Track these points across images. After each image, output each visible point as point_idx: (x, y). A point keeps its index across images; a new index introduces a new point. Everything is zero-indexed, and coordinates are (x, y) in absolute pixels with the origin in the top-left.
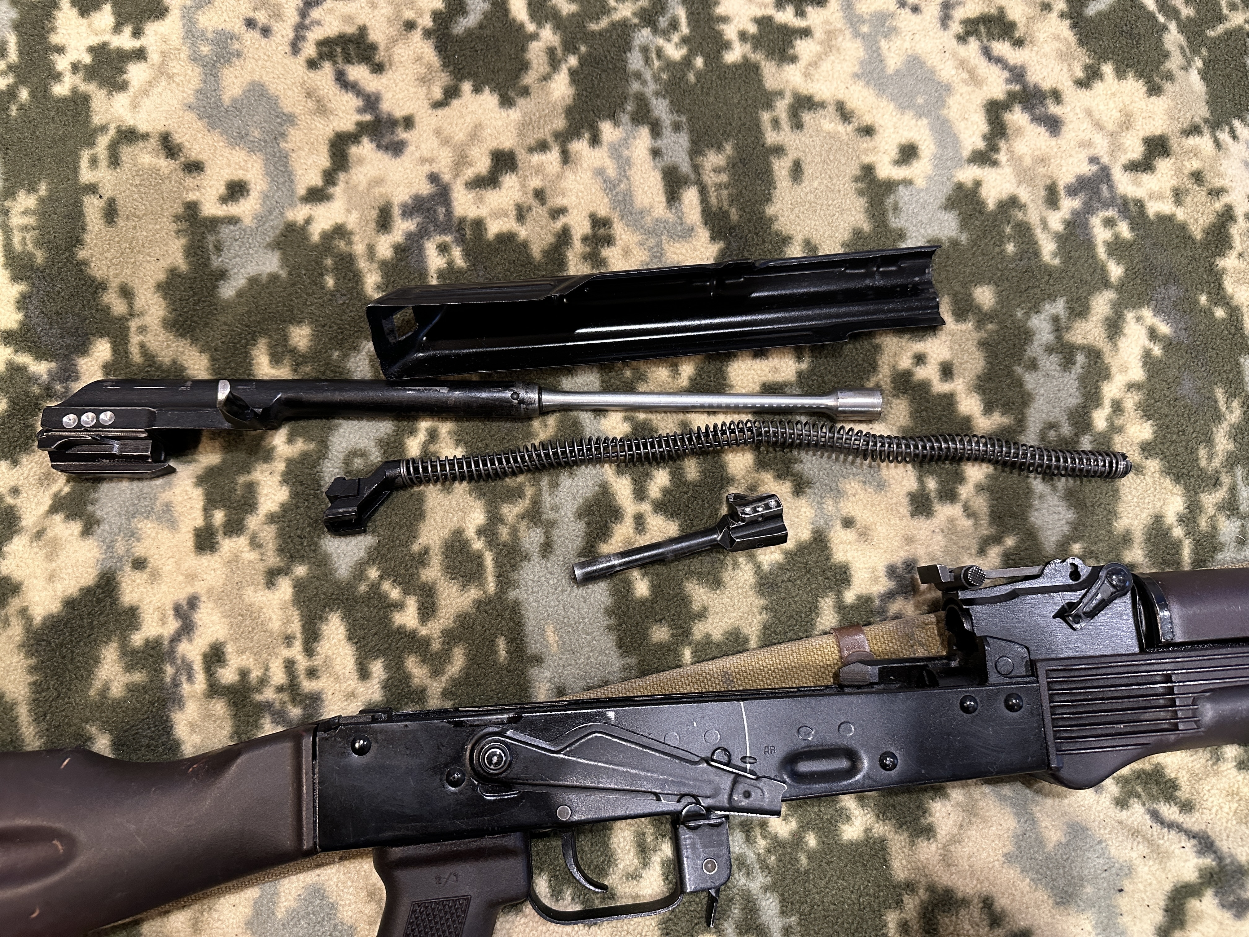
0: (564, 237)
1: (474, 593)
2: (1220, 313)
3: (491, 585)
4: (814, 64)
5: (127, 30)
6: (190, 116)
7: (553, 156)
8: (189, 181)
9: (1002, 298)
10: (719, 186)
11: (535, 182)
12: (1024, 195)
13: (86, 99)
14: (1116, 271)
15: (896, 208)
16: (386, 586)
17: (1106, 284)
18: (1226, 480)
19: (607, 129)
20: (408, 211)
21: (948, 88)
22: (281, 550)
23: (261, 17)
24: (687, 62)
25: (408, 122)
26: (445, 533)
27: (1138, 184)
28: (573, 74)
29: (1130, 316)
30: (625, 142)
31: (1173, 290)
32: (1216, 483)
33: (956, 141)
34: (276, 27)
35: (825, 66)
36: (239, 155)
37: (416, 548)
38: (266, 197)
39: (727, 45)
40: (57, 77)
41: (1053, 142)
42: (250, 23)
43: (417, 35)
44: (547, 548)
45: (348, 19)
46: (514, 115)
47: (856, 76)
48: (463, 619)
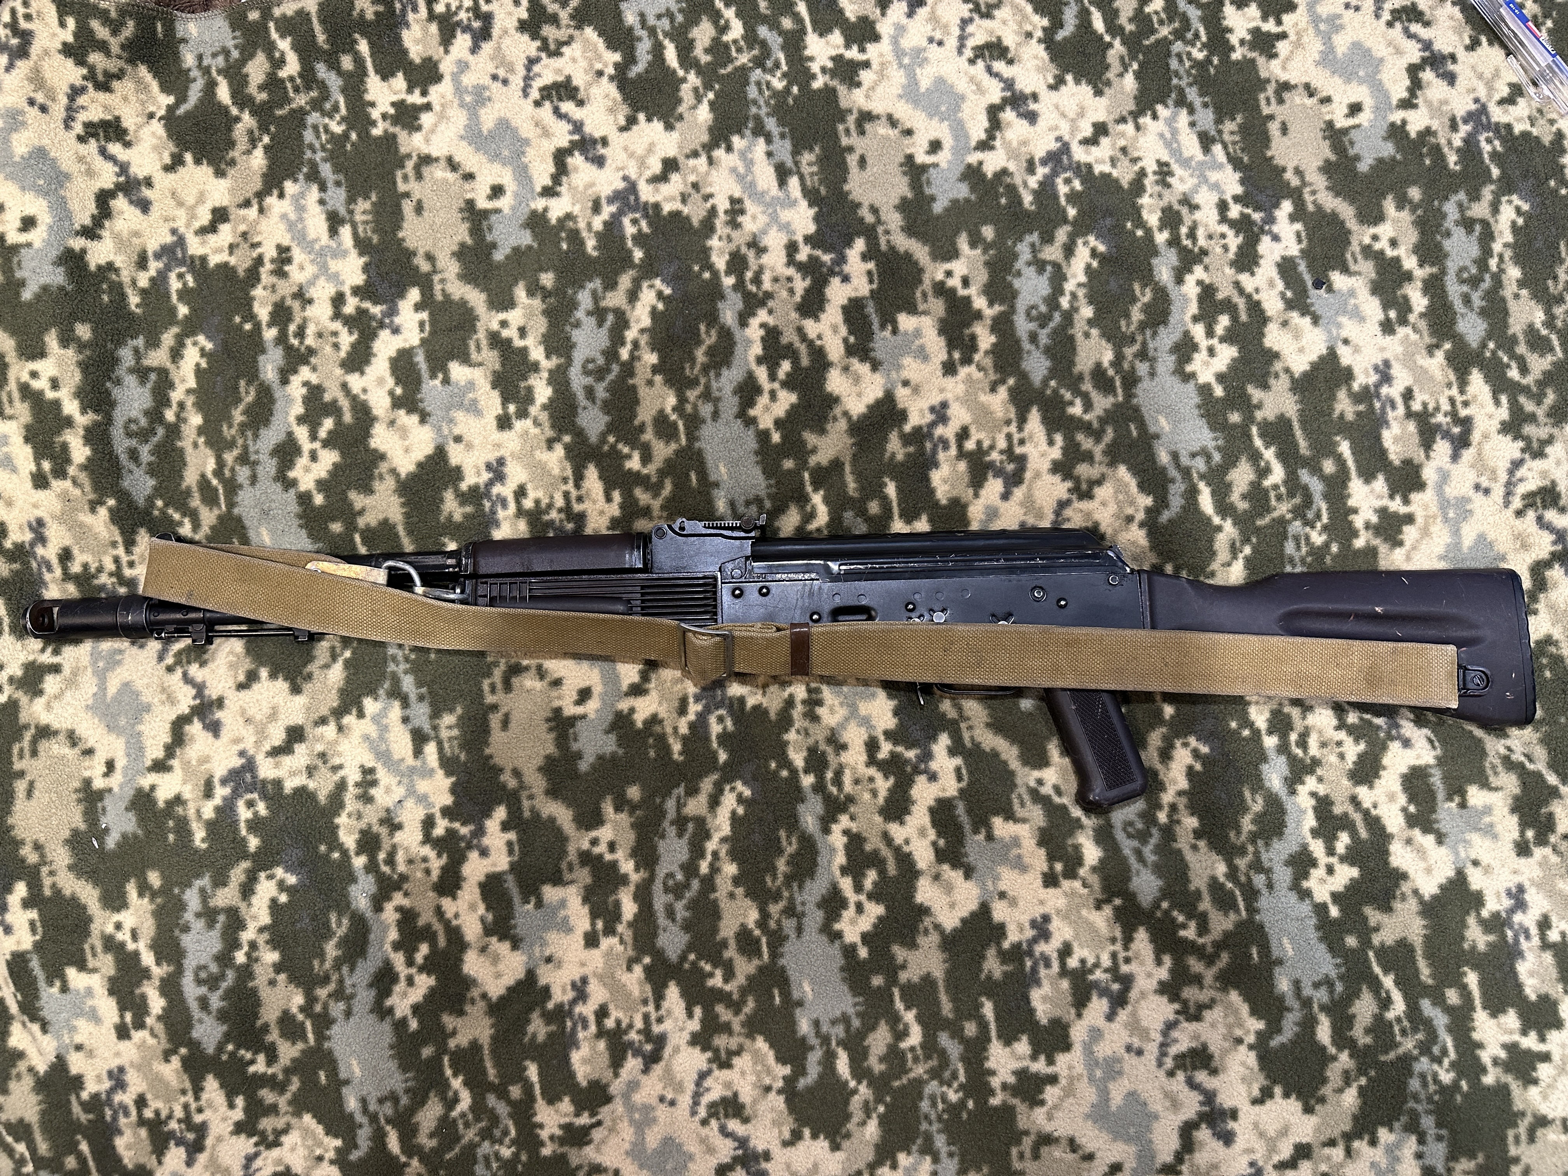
0: (713, 212)
1: (673, 446)
2: (1140, 233)
3: (683, 441)
4: (872, 88)
5: (417, 92)
6: (464, 143)
7: (703, 160)
8: (467, 186)
9: (999, 234)
10: (812, 174)
11: (692, 178)
12: (1012, 167)
13: (394, 136)
14: (1072, 212)
15: (929, 182)
16: (620, 446)
17: (1065, 221)
18: (1139, 338)
19: (736, 140)
20: (611, 200)
21: (963, 98)
22: (553, 426)
23: (501, 73)
24: (787, 90)
25: (604, 141)
26: (654, 412)
27: (1088, 153)
28: (712, 104)
29: (1080, 242)
30: (749, 148)
31: (1109, 221)
32: (1133, 340)
33: (967, 137)
34: (511, 78)
35: (880, 90)
36: (497, 167)
37: (636, 422)
38: (516, 195)
39: (814, 77)
40: (374, 123)
41: (1031, 129)
42: (495, 77)
43: (605, 79)
44: (716, 415)
45: (558, 71)
46: (675, 135)
47: (900, 96)
48: (668, 461)
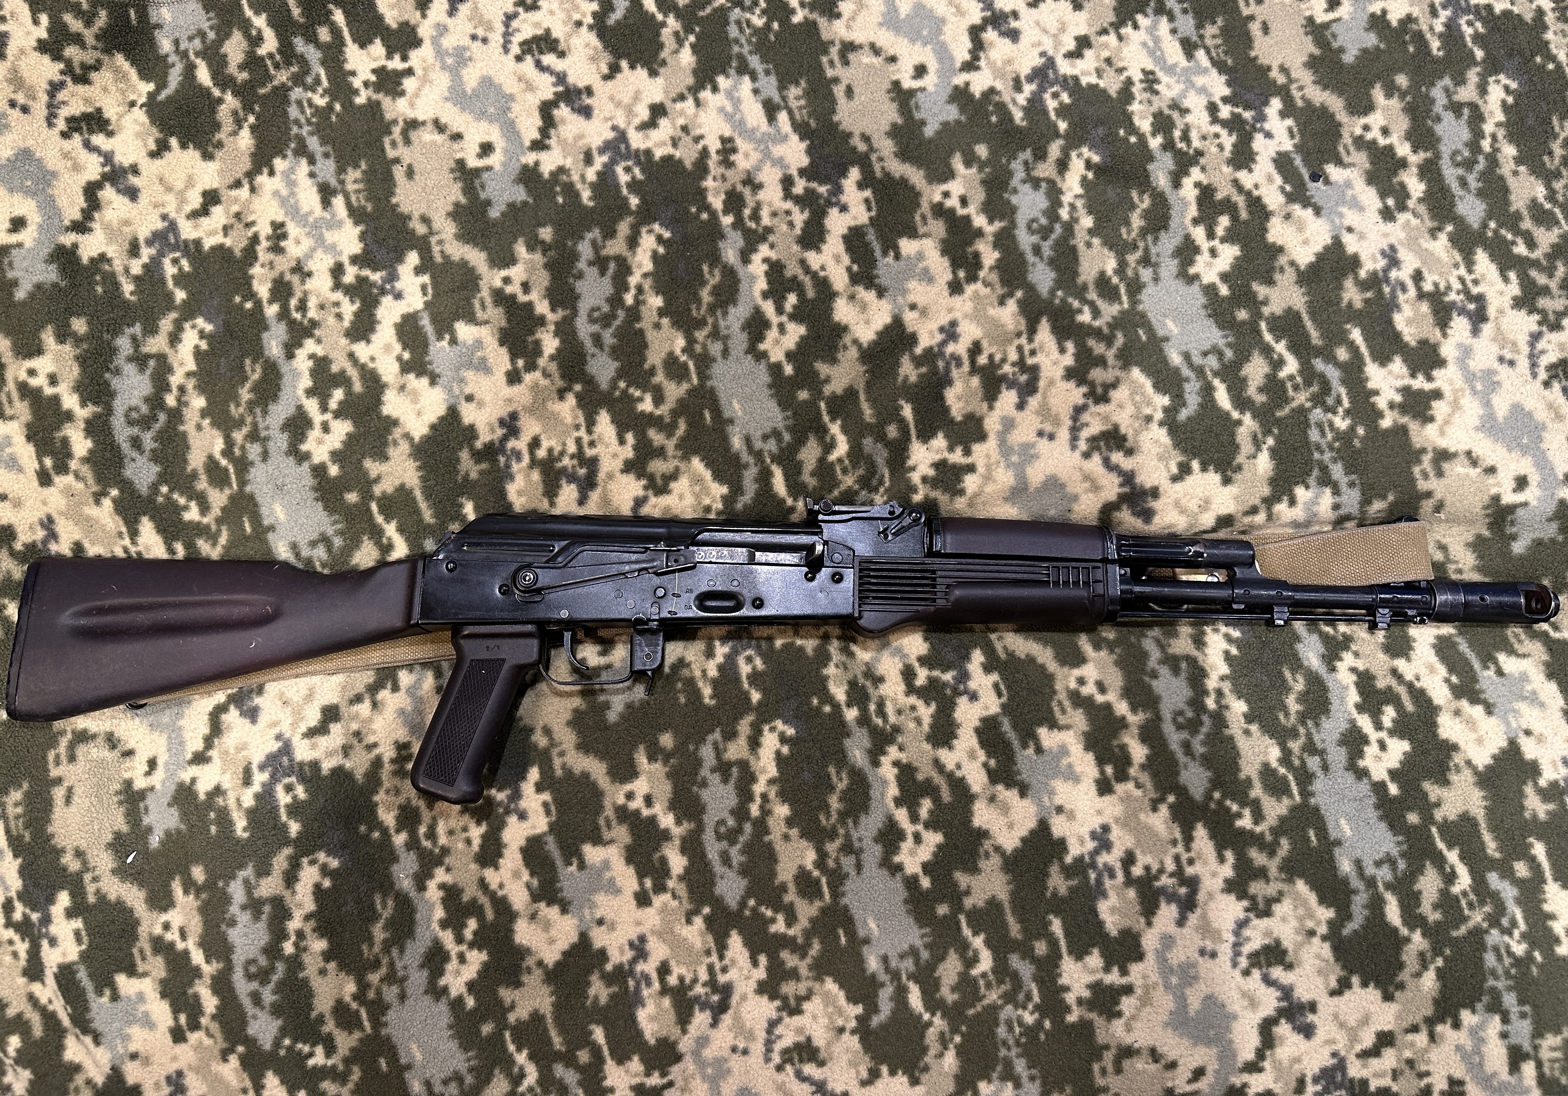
0: (705, 153)
1: (685, 386)
2: (1132, 140)
3: (695, 380)
4: (852, 18)
5: (397, 57)
6: (448, 104)
7: (690, 102)
8: (456, 146)
9: (993, 151)
10: (800, 108)
11: (681, 121)
12: (999, 85)
13: (380, 103)
14: (1063, 126)
15: (917, 107)
16: (631, 390)
17: (1057, 135)
19: (721, 80)
20: (602, 151)
21: (943, 21)
23: (480, 32)
24: (768, 27)
25: (589, 91)
26: (663, 355)
27: (1073, 66)
28: (693, 47)
29: (1073, 155)
30: (735, 87)
31: (1100, 131)
32: (1135, 247)
33: (951, 58)
34: (491, 36)
35: (860, 19)
36: (484, 126)
37: (646, 366)
38: (506, 151)
39: (792, 11)
41: (1015, 47)
42: (474, 37)
43: (584, 29)
44: (725, 353)
45: (537, 25)
46: (660, 81)
47: (881, 24)
48: (680, 401)
